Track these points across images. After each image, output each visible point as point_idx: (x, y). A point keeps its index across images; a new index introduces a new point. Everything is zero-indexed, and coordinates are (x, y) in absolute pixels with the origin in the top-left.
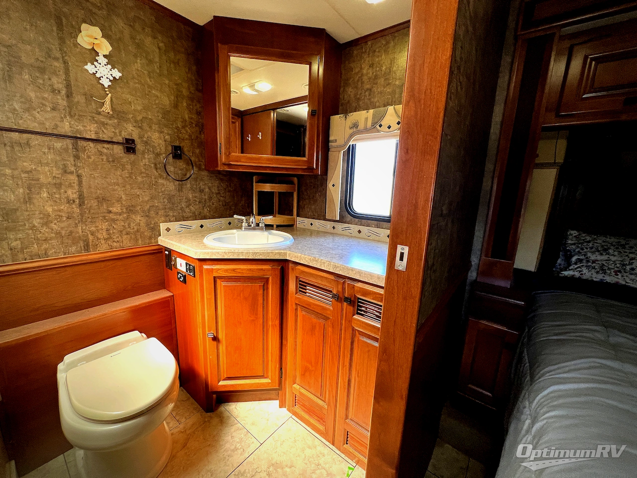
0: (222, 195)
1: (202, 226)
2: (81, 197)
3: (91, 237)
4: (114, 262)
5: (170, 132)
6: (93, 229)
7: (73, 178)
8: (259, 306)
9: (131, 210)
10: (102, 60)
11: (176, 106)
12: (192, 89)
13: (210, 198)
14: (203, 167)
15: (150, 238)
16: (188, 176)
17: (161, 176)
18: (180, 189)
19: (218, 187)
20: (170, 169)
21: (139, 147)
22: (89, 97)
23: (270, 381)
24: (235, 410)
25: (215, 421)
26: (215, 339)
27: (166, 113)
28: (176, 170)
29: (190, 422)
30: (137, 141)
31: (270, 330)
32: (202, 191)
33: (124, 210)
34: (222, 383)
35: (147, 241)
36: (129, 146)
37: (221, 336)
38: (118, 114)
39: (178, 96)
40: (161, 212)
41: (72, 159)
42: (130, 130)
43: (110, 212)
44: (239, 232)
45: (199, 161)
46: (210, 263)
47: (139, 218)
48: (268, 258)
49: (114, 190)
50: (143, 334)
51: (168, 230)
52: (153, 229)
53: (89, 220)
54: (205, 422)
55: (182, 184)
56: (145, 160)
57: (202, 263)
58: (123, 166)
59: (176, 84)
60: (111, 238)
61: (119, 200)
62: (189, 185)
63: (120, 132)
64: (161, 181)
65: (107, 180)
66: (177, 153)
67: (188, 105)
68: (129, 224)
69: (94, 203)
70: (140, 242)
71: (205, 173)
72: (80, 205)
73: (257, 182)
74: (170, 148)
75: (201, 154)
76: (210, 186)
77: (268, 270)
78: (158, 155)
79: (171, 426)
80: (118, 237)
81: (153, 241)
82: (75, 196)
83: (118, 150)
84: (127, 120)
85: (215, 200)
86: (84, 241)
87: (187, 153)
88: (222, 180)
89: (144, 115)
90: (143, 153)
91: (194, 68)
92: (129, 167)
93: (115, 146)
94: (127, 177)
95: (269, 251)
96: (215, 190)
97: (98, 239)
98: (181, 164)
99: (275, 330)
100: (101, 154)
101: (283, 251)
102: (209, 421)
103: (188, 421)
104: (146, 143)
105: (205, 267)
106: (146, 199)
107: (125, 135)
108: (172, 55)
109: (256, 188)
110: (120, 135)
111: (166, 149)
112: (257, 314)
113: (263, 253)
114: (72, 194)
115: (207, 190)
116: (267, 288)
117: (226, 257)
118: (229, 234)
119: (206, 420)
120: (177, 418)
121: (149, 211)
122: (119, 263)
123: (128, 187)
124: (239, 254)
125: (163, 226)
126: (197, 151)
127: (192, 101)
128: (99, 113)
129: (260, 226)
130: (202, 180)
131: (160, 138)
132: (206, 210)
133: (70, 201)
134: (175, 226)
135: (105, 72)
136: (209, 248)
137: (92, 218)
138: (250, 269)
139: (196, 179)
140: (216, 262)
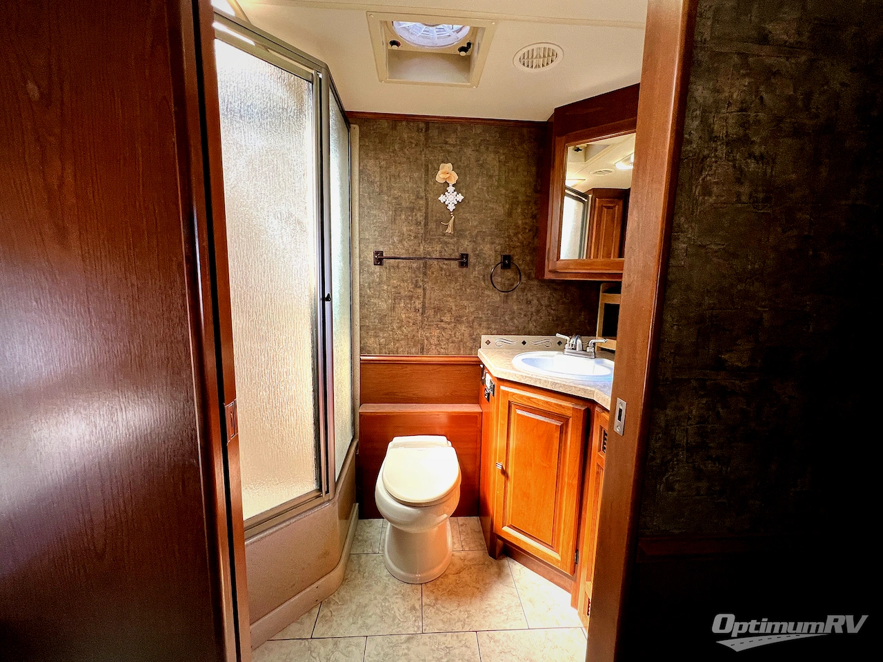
0: (553, 308)
1: (524, 343)
2: (424, 306)
3: (426, 342)
4: (439, 366)
5: (501, 242)
6: (428, 334)
7: (420, 291)
8: (554, 451)
9: (458, 320)
10: (451, 189)
11: (510, 214)
12: (529, 192)
13: (538, 312)
14: (534, 276)
15: (471, 349)
16: (515, 286)
17: (488, 288)
18: (505, 302)
19: (549, 298)
20: (498, 279)
21: (472, 260)
22: (438, 222)
23: (559, 559)
24: (518, 573)
25: (494, 570)
26: (504, 472)
27: (499, 224)
28: (503, 280)
29: (471, 555)
30: (471, 254)
31: (565, 489)
32: (529, 302)
33: (453, 320)
34: (506, 529)
35: (468, 352)
36: (463, 261)
37: (510, 472)
38: (459, 233)
39: (514, 203)
40: (484, 324)
41: (421, 276)
42: (466, 246)
43: (442, 321)
44: (559, 356)
45: (529, 269)
46: (509, 384)
47: (463, 328)
48: (569, 393)
49: (447, 301)
50: (449, 443)
51: (488, 342)
52: (475, 340)
53: (426, 327)
54: (484, 564)
55: (507, 296)
56: (475, 272)
57: (501, 383)
58: (457, 279)
59: (513, 192)
60: (440, 344)
61: (450, 310)
62: (515, 297)
63: (458, 249)
64: (487, 292)
65: (443, 292)
66: (507, 262)
67: (523, 210)
68: (455, 334)
69: (431, 312)
70: (462, 352)
71: (535, 282)
72: (422, 314)
73: (605, 292)
74: (499, 259)
75: (532, 261)
76: (539, 297)
77: (568, 408)
78: (487, 266)
79: (455, 547)
80: (445, 345)
81: (473, 352)
82: (420, 306)
83: (455, 264)
84: (464, 237)
85: (543, 313)
86: (422, 344)
87: (516, 262)
88: (555, 290)
89: (479, 229)
90: (474, 266)
91: (534, 169)
92: (461, 280)
93: (452, 262)
94: (458, 289)
95: (571, 384)
96: (545, 302)
97: (431, 344)
98: (509, 274)
99: (572, 493)
100: (441, 269)
101: (589, 388)
102: (488, 567)
103: (470, 552)
104: (478, 256)
105: (502, 388)
106: (472, 310)
107: (462, 251)
108: (511, 164)
109: (602, 300)
110: (458, 251)
111: (496, 260)
112: (550, 460)
113: (564, 385)
114: (418, 304)
115: (535, 302)
116: (566, 432)
117: (523, 381)
118: (547, 356)
119: (486, 563)
120: (463, 544)
121: (473, 321)
122: (443, 369)
123: (458, 298)
124: (536, 380)
125: (484, 338)
126: (528, 258)
127: (528, 205)
128: (444, 235)
129: (588, 351)
130: (530, 290)
131: (491, 249)
132: (531, 325)
133: (416, 310)
134: (495, 339)
135: (451, 199)
136: (513, 369)
137: (429, 325)
138: (547, 402)
139: (523, 290)
140: (514, 385)
